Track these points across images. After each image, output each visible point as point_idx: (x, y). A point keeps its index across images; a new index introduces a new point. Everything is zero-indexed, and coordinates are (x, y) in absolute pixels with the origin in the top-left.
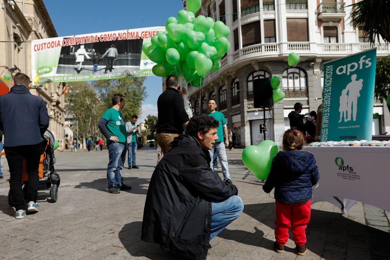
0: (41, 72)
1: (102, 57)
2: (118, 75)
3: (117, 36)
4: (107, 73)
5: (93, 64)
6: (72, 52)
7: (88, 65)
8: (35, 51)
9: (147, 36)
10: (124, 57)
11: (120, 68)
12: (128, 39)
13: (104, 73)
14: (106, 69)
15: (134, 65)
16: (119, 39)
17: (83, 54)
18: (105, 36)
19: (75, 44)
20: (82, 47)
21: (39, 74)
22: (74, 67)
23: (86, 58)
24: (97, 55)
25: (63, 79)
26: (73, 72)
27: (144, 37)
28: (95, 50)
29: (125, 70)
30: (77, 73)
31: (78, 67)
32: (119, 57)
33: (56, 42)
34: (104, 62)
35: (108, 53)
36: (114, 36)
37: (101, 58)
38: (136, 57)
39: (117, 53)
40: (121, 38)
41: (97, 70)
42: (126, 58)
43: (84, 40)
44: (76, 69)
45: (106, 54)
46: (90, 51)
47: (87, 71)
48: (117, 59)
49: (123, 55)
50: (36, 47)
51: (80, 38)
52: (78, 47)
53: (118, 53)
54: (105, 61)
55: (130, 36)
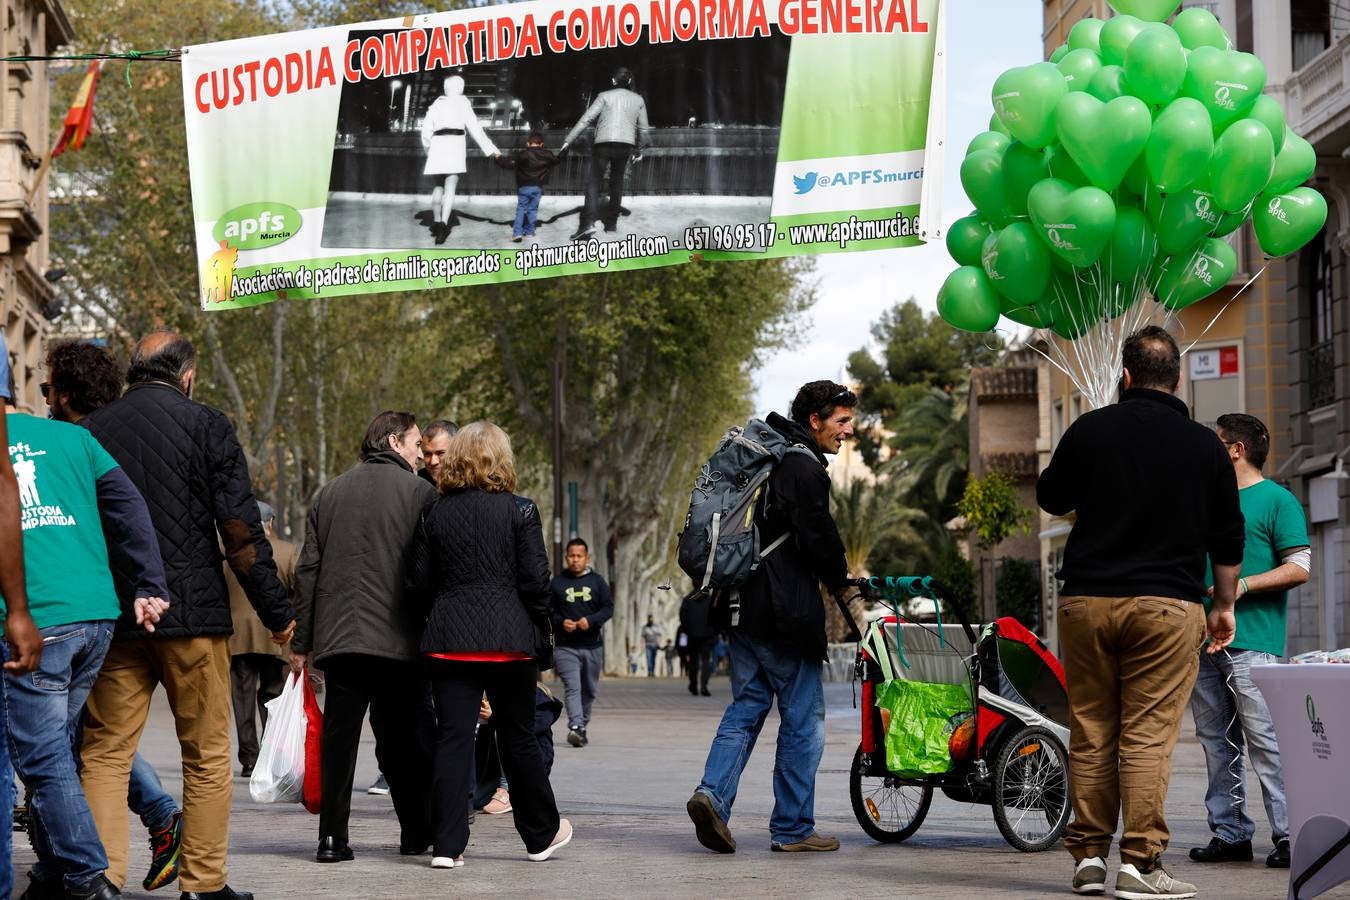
0: (244, 238)
1: (566, 145)
2: (651, 252)
3: (645, 18)
4: (587, 238)
5: (514, 186)
6: (399, 115)
7: (488, 193)
8: (204, 108)
9: (811, 21)
10: (687, 145)
11: (664, 211)
12: (708, 36)
13: (573, 238)
14: (586, 216)
15: (738, 194)
16: (657, 37)
17: (462, 127)
18: (578, 22)
19: (414, 68)
20: (454, 85)
21: (229, 246)
22: (416, 203)
23: (475, 154)
24: (535, 134)
25: (362, 278)
26: (414, 236)
27: (795, 28)
28: (524, 106)
29: (686, 221)
30: (433, 240)
31: (434, 203)
32: (658, 144)
33: (309, 53)
34: (574, 174)
35: (595, 122)
36: (629, 19)
37: (556, 152)
38: (752, 144)
39: (644, 120)
40: (665, 31)
41: (539, 223)
42: (693, 151)
43: (461, 42)
44: (426, 217)
45: (581, 125)
46: (499, 113)
47: (484, 227)
48: (646, 159)
49: (680, 134)
50: (207, 87)
51: (438, 30)
52: (432, 84)
53: (652, 121)
54: (580, 165)
55: (716, 20)
